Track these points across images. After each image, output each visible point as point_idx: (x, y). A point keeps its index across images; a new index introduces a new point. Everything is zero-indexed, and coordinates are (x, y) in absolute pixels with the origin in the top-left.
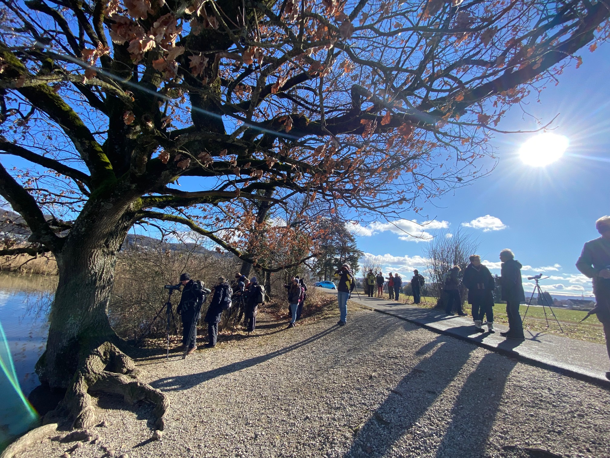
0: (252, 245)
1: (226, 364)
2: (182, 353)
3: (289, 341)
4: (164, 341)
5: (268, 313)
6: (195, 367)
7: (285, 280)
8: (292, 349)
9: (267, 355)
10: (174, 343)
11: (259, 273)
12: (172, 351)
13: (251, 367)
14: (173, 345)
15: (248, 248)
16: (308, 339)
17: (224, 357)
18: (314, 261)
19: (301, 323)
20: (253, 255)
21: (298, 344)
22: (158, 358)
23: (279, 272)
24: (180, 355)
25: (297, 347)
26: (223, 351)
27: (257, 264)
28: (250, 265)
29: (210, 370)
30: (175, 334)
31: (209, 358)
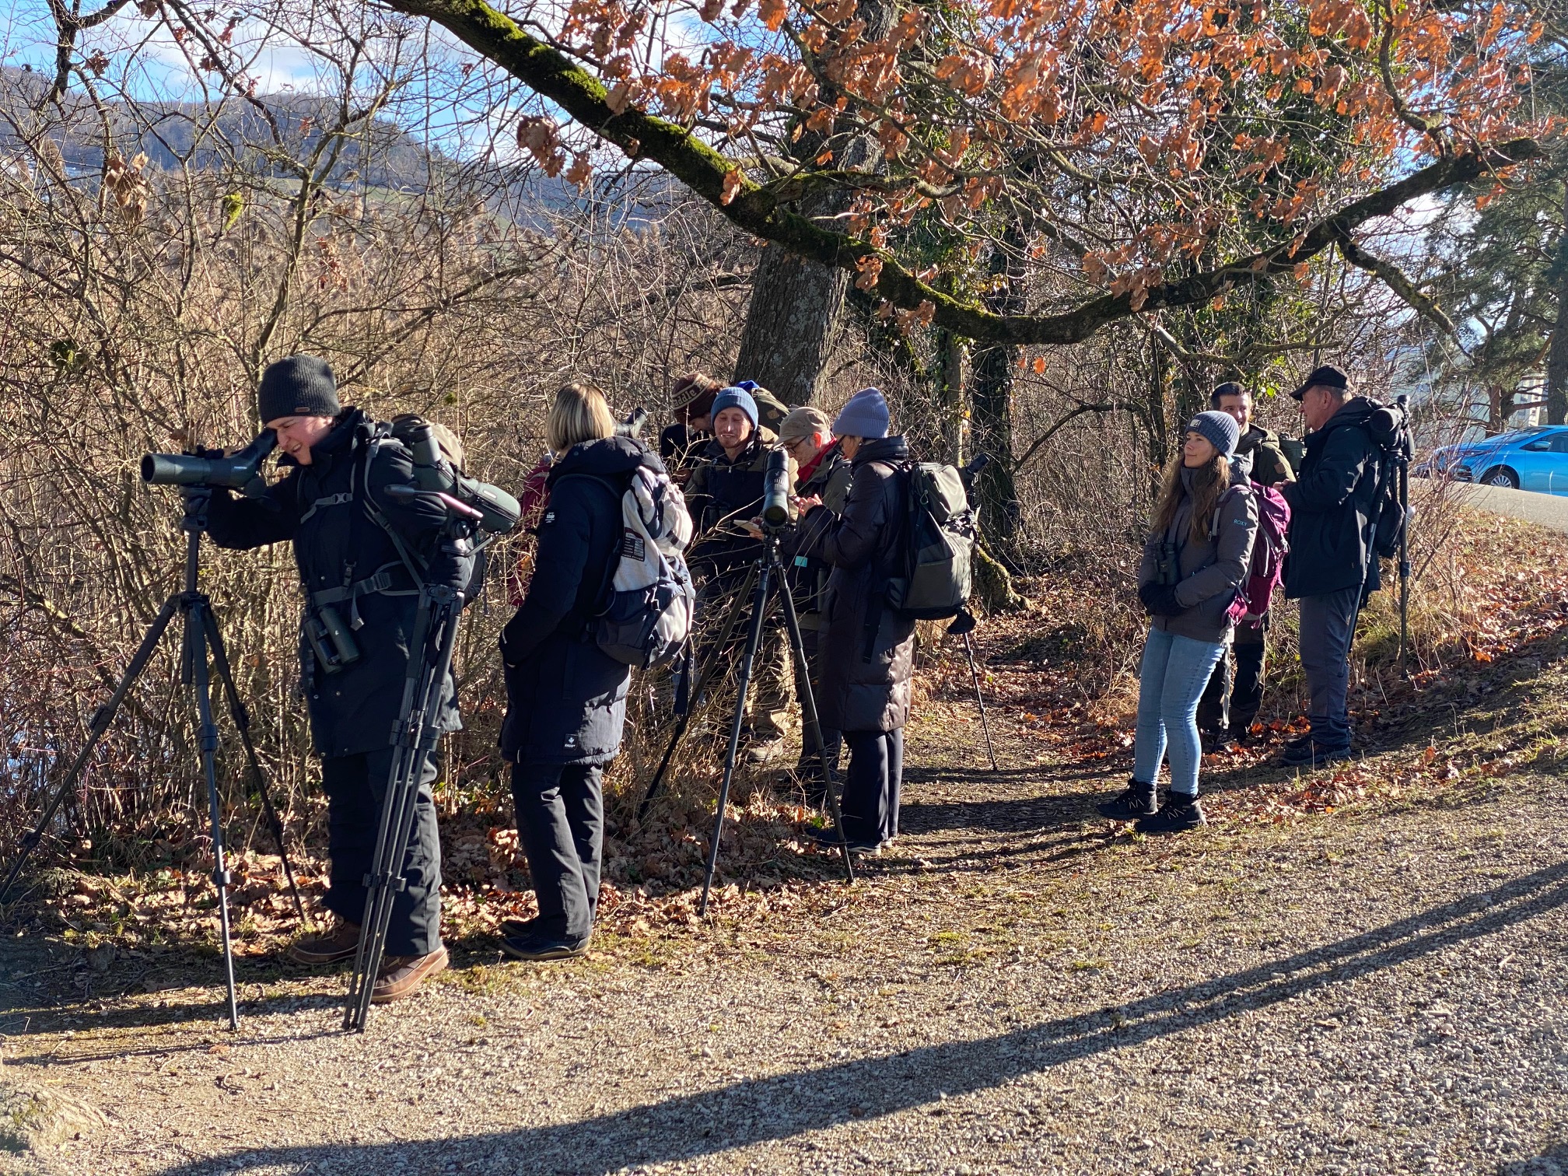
0: (830, 93)
1: (682, 1084)
2: (335, 986)
3: (1205, 936)
4: (191, 892)
5: (1009, 705)
6: (448, 1098)
7: (1153, 419)
8: (1234, 1006)
9: (1020, 1038)
10: (267, 912)
11: (903, 355)
12: (258, 967)
13: (892, 1121)
14: (262, 924)
15: (798, 117)
16: (1384, 933)
17: (664, 1031)
18: (1436, 231)
19: (1315, 801)
20: (848, 186)
21: (1284, 966)
22: (165, 1015)
23: (1096, 346)
24: (325, 1002)
25: (1281, 994)
26: (655, 983)
27: (889, 272)
28: (824, 288)
29: (562, 1117)
30: (272, 839)
31: (546, 1034)
